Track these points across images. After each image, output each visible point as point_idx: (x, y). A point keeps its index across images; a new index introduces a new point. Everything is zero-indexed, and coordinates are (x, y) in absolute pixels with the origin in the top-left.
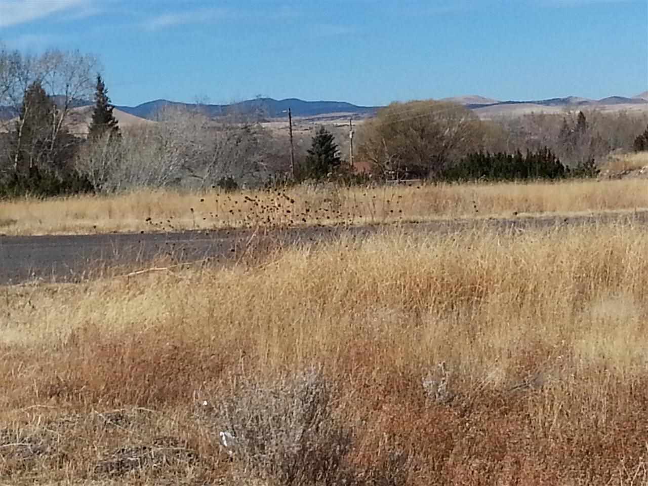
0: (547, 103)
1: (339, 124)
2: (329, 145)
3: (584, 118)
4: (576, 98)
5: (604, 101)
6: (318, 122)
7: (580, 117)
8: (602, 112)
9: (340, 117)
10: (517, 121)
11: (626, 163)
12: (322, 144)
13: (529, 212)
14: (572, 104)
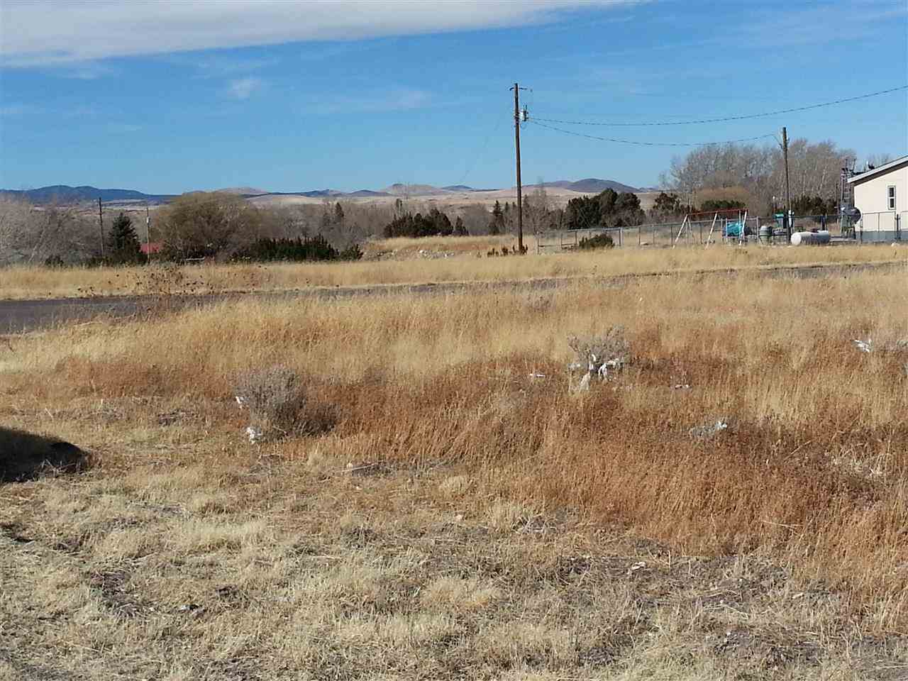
0: (308, 194)
1: (129, 209)
2: (128, 228)
3: (341, 208)
4: (332, 191)
5: (356, 194)
6: (110, 207)
7: (338, 209)
8: (356, 203)
9: (130, 203)
10: (285, 210)
11: (380, 247)
12: (121, 228)
13: (324, 285)
14: (329, 195)
